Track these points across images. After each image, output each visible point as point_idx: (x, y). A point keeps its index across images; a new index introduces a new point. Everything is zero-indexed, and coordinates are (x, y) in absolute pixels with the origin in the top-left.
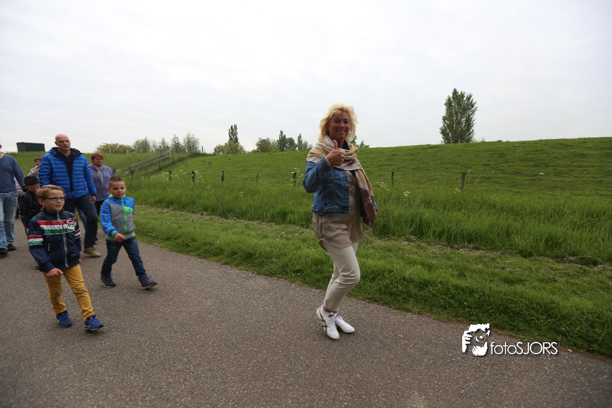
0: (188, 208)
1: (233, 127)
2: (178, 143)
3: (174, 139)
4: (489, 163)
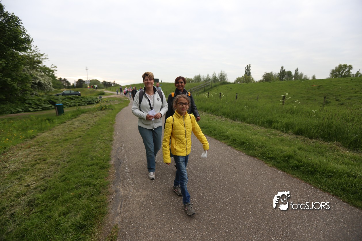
0: (215, 113)
1: (248, 66)
2: (215, 76)
3: (214, 74)
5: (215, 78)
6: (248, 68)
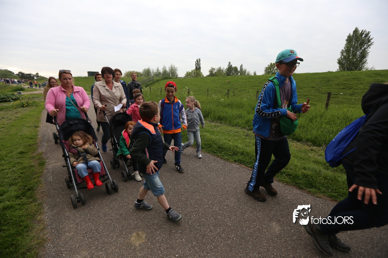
1: (198, 60)
2: (166, 70)
3: (163, 68)
4: (316, 86)
5: (165, 72)
6: (198, 63)
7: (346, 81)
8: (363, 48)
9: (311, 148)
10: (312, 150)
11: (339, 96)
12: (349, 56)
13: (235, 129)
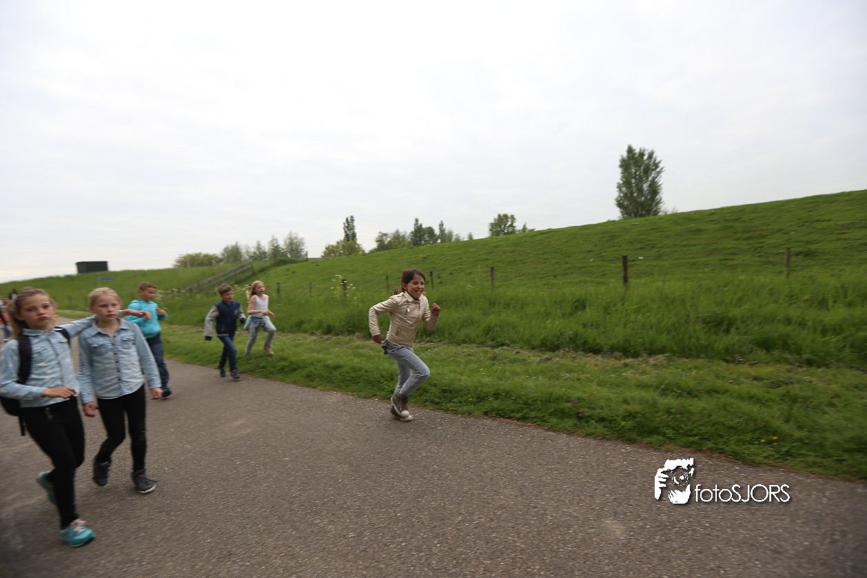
1: (349, 219)
2: (277, 247)
3: (272, 241)
4: (594, 248)
5: (276, 250)
6: (349, 225)
7: (641, 235)
8: (650, 179)
9: (623, 362)
10: (626, 365)
11: (638, 263)
12: (632, 193)
13: (466, 349)
